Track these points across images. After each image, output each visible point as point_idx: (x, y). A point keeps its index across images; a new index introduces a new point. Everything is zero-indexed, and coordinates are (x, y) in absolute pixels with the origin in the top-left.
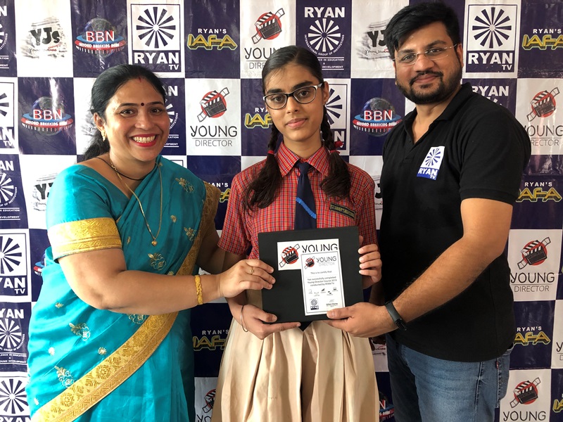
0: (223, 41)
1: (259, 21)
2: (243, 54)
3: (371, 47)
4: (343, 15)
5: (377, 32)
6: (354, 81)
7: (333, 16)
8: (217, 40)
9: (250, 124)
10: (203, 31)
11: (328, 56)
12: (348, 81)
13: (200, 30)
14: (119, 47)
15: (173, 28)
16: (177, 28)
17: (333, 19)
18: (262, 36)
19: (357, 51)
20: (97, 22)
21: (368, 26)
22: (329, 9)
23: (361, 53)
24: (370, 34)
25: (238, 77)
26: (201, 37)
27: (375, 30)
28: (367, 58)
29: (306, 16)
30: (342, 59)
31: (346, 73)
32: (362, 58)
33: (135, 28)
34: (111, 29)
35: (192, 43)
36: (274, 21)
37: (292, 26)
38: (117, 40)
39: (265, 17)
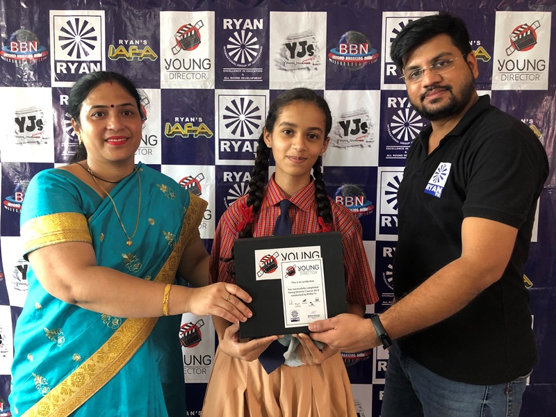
0: (143, 52)
1: (178, 32)
2: (163, 64)
3: (290, 59)
4: (261, 27)
5: (295, 44)
6: (272, 92)
7: (251, 28)
8: (137, 51)
9: (170, 133)
10: (124, 42)
11: (248, 67)
12: (267, 92)
13: (121, 42)
14: (42, 57)
15: (95, 39)
16: (99, 38)
17: (252, 31)
18: (181, 48)
19: (275, 63)
20: (21, 33)
21: (286, 37)
22: (248, 21)
23: (279, 65)
24: (288, 45)
25: (158, 87)
26: (122, 48)
27: (293, 41)
28: (286, 70)
29: (225, 28)
30: (260, 70)
31: (264, 84)
32: (281, 69)
33: (57, 38)
34: (34, 40)
35: (113, 53)
36: (193, 33)
37: (210, 37)
38: (40, 50)
39: (184, 29)
